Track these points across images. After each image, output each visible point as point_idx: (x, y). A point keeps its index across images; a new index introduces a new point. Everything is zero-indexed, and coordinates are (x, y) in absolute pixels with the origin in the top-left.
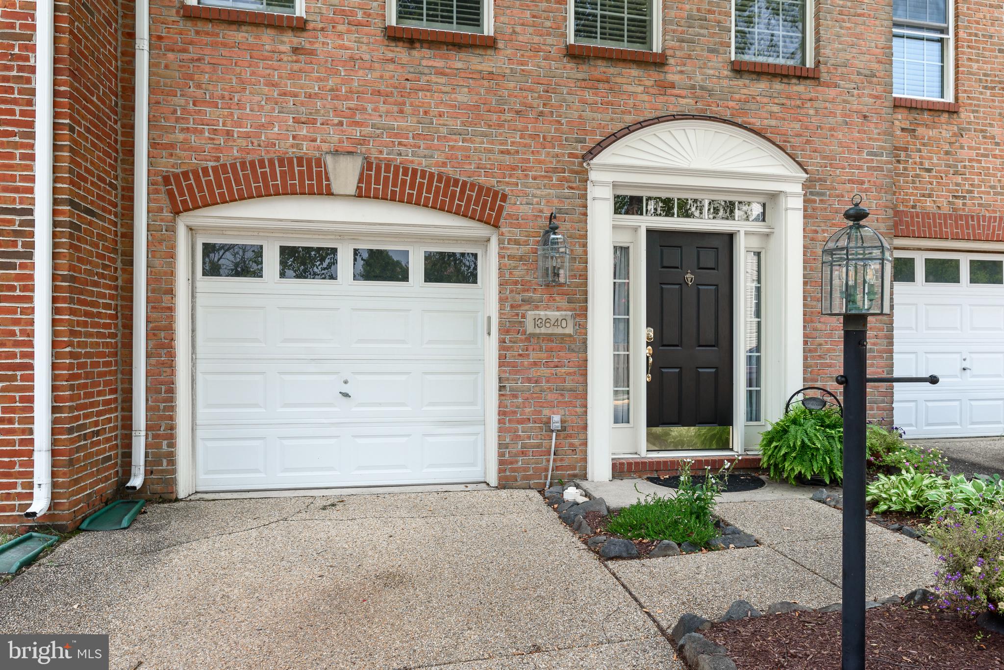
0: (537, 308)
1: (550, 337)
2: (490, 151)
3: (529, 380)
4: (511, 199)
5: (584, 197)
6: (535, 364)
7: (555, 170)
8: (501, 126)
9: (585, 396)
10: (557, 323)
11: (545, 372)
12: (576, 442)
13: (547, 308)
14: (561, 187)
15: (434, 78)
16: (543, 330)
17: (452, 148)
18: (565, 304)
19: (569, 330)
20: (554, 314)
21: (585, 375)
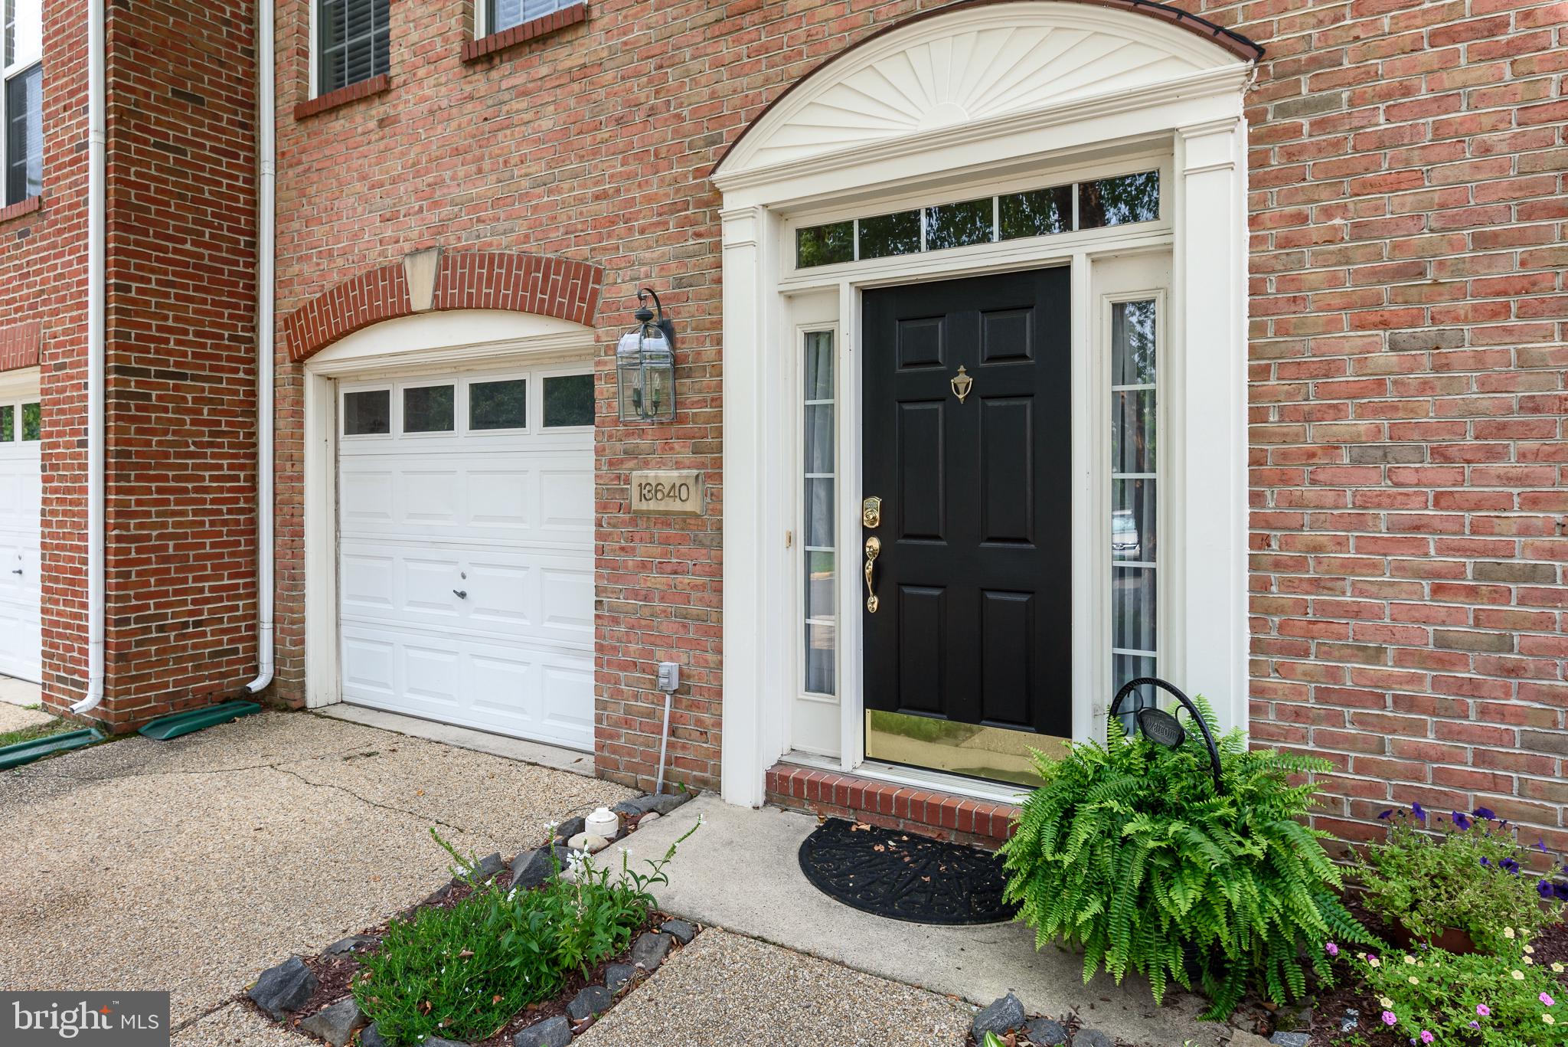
0: (646, 465)
1: (665, 518)
2: (581, 200)
3: (635, 594)
4: (609, 277)
5: (717, 247)
6: (643, 566)
7: (674, 208)
8: (595, 153)
9: (718, 633)
10: (674, 492)
11: (656, 580)
12: (706, 716)
13: (661, 465)
14: (682, 237)
15: (515, 105)
16: (652, 505)
17: (535, 208)
18: (686, 455)
19: (692, 505)
20: (668, 476)
21: (719, 590)
